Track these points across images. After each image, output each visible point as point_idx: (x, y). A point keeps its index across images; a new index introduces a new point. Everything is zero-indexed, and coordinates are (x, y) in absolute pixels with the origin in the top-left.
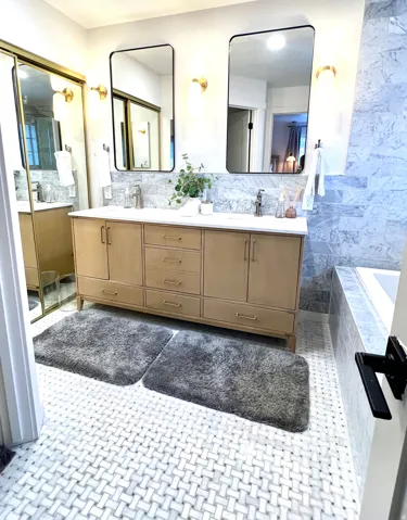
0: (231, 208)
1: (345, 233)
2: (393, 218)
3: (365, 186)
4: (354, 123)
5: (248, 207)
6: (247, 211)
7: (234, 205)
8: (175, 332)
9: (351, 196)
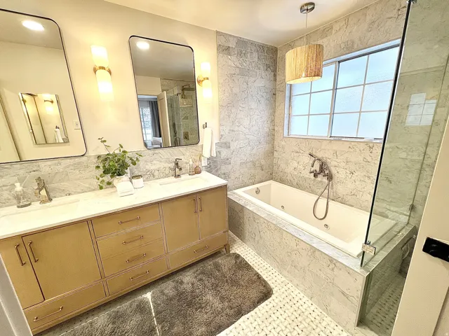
0: (154, 176)
1: (224, 174)
2: (242, 161)
3: (230, 147)
4: (220, 113)
5: (167, 172)
6: (167, 176)
7: (156, 173)
8: (148, 296)
9: (225, 153)
